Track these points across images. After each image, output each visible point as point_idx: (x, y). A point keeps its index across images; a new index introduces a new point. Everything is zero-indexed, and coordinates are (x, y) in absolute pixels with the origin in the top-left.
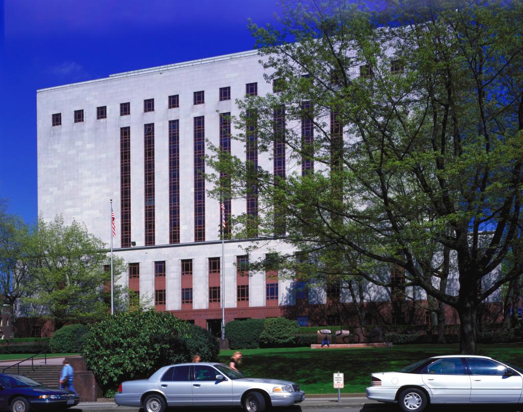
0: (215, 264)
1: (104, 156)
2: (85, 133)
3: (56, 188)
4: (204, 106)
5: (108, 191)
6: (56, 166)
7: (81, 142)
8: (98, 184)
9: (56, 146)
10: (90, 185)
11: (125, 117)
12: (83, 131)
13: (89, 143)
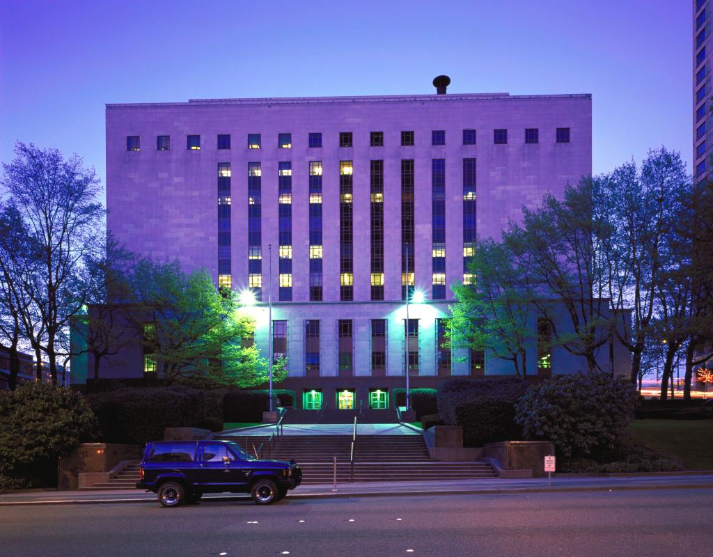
0: (345, 327)
1: (196, 193)
2: (171, 164)
3: (132, 225)
4: (322, 151)
5: (202, 235)
6: (133, 199)
7: (167, 174)
8: (188, 226)
9: (132, 176)
10: (179, 226)
11: (223, 151)
12: (170, 161)
13: (177, 176)
